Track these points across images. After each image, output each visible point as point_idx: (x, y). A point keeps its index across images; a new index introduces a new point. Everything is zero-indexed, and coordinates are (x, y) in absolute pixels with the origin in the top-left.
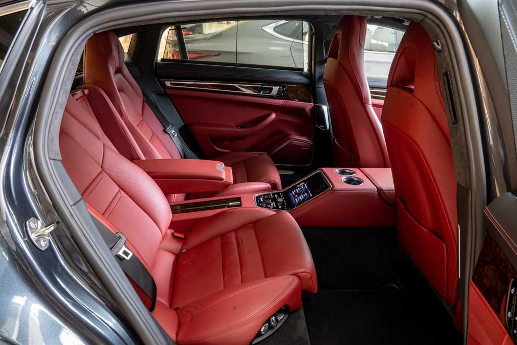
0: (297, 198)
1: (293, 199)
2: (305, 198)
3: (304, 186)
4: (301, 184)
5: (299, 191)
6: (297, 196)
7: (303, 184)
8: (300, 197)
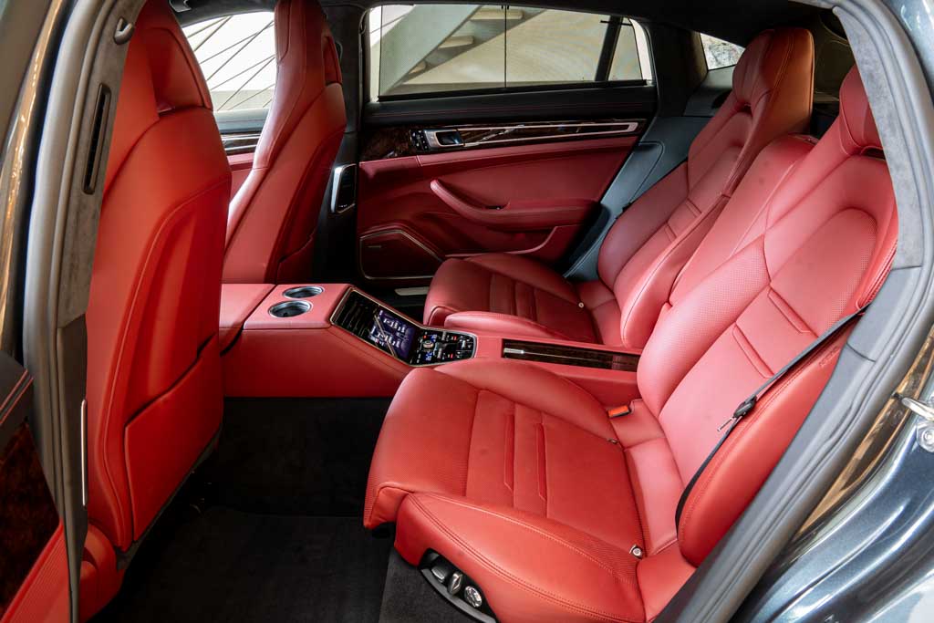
0: (400, 332)
1: (406, 336)
2: (391, 319)
3: (376, 333)
4: (376, 341)
5: (389, 336)
6: (398, 334)
7: (373, 338)
8: (395, 327)
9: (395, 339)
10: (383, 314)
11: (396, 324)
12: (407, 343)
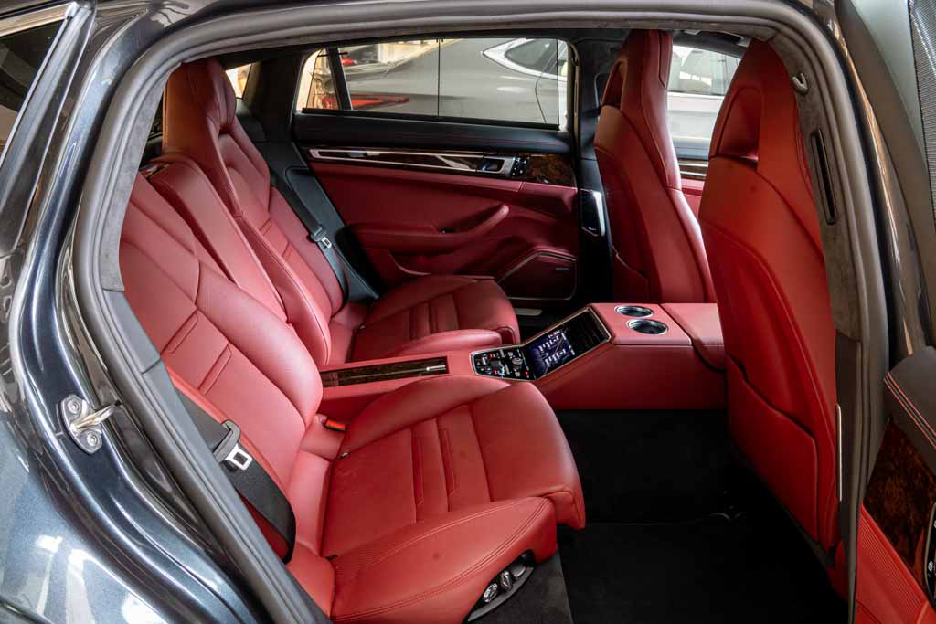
0: (547, 358)
1: (541, 360)
2: (562, 357)
3: (560, 337)
4: (555, 333)
5: (551, 346)
6: (547, 354)
7: (558, 332)
8: (553, 356)
9: (546, 349)
10: (571, 353)
11: (555, 359)
12: (536, 357)
